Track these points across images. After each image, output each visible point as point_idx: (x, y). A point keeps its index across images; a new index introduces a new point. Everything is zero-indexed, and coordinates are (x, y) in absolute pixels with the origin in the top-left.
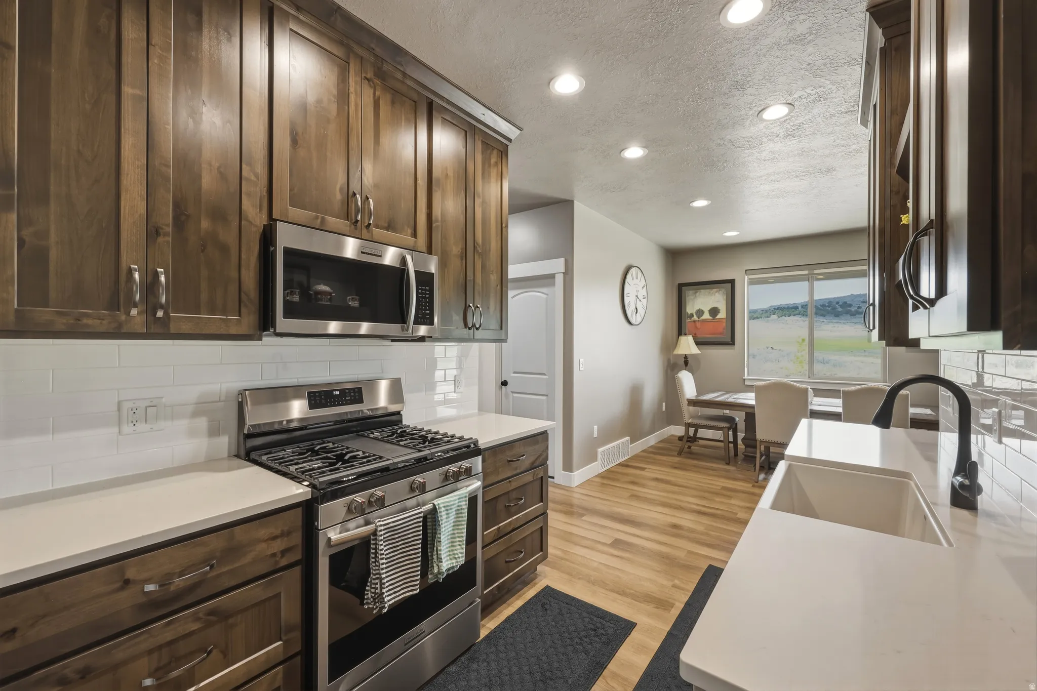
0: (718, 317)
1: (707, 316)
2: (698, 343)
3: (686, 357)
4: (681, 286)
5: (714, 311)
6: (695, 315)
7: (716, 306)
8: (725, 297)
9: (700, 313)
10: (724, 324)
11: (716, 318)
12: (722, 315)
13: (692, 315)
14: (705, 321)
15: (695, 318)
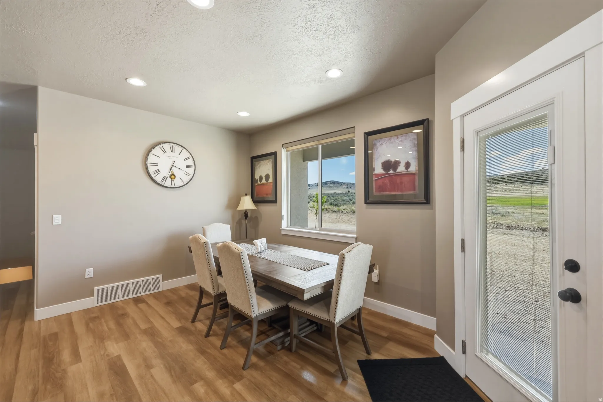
1: (264, 181)
3: (246, 212)
4: (252, 159)
7: (268, 173)
8: (272, 166)
9: (261, 178)
10: (272, 187)
12: (271, 180)
13: (257, 181)
14: (263, 185)
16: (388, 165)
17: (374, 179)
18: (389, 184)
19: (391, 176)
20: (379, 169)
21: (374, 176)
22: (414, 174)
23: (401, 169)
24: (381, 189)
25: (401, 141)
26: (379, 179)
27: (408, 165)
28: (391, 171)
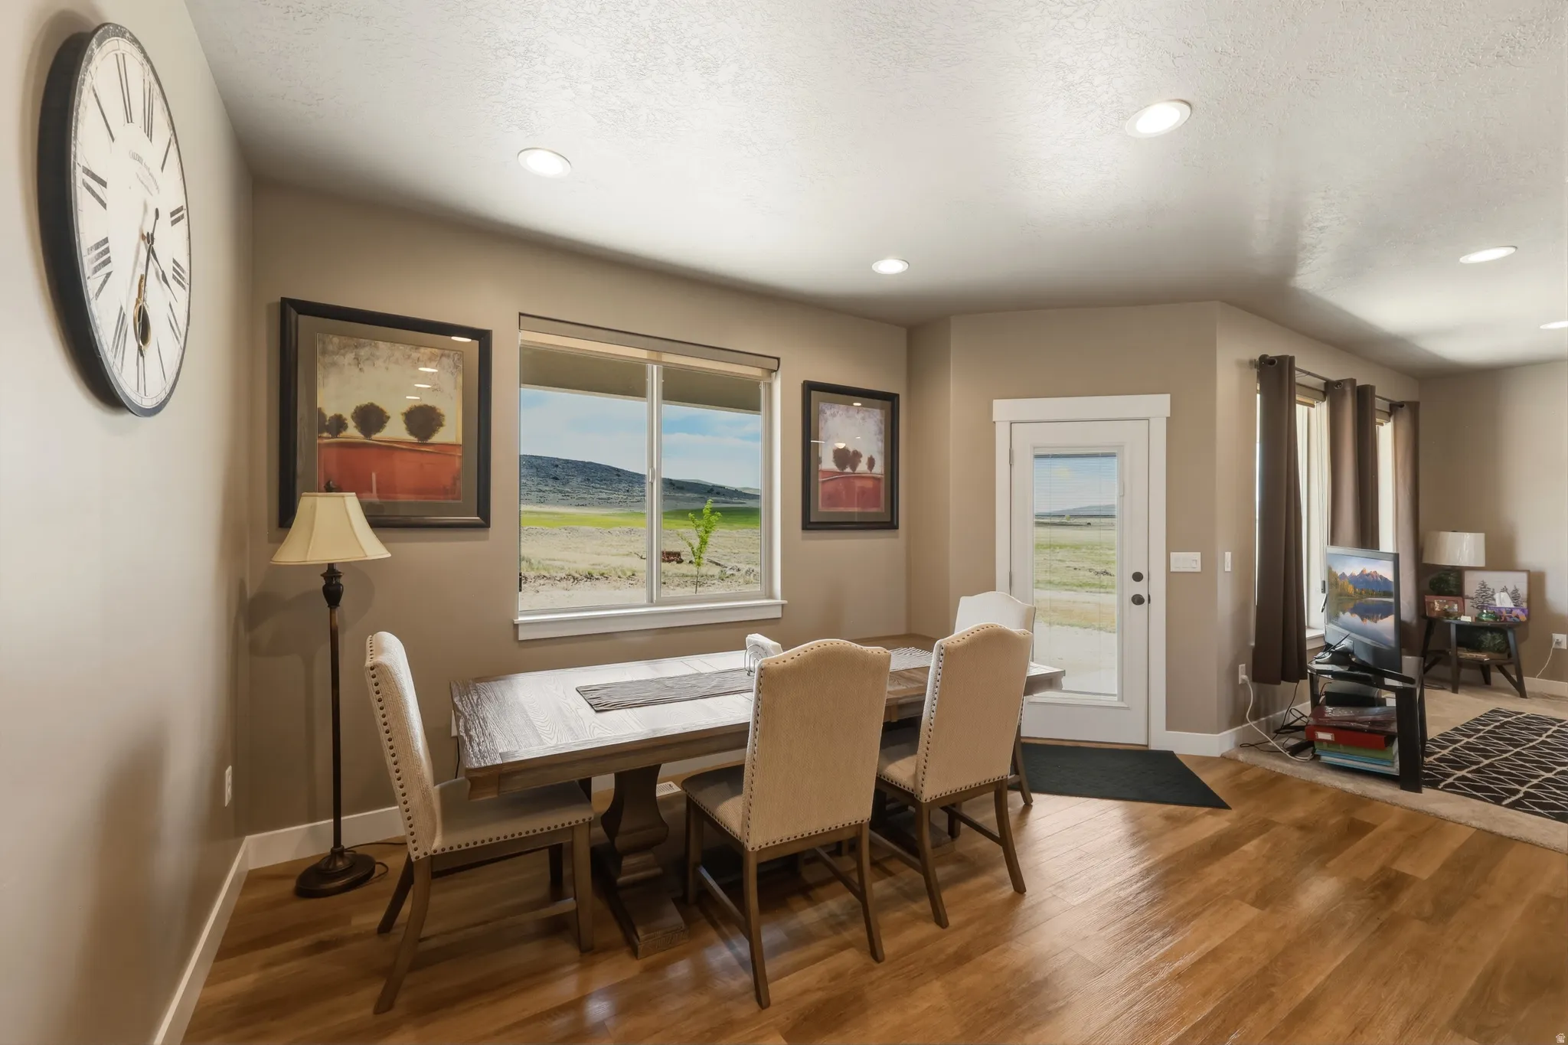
0: (437, 438)
1: (395, 430)
2: (380, 521)
3: (331, 574)
4: (291, 310)
5: (423, 420)
6: (351, 424)
7: (430, 404)
8: (460, 379)
9: (371, 417)
10: (458, 463)
11: (430, 441)
12: (451, 432)
13: (339, 424)
14: (391, 448)
15: (352, 432)
16: (845, 458)
17: (820, 480)
18: (844, 492)
19: (848, 478)
20: (828, 463)
21: (820, 474)
22: (878, 480)
23: (862, 467)
24: (832, 499)
25: (863, 419)
26: (831, 480)
27: (871, 463)
28: (848, 470)
